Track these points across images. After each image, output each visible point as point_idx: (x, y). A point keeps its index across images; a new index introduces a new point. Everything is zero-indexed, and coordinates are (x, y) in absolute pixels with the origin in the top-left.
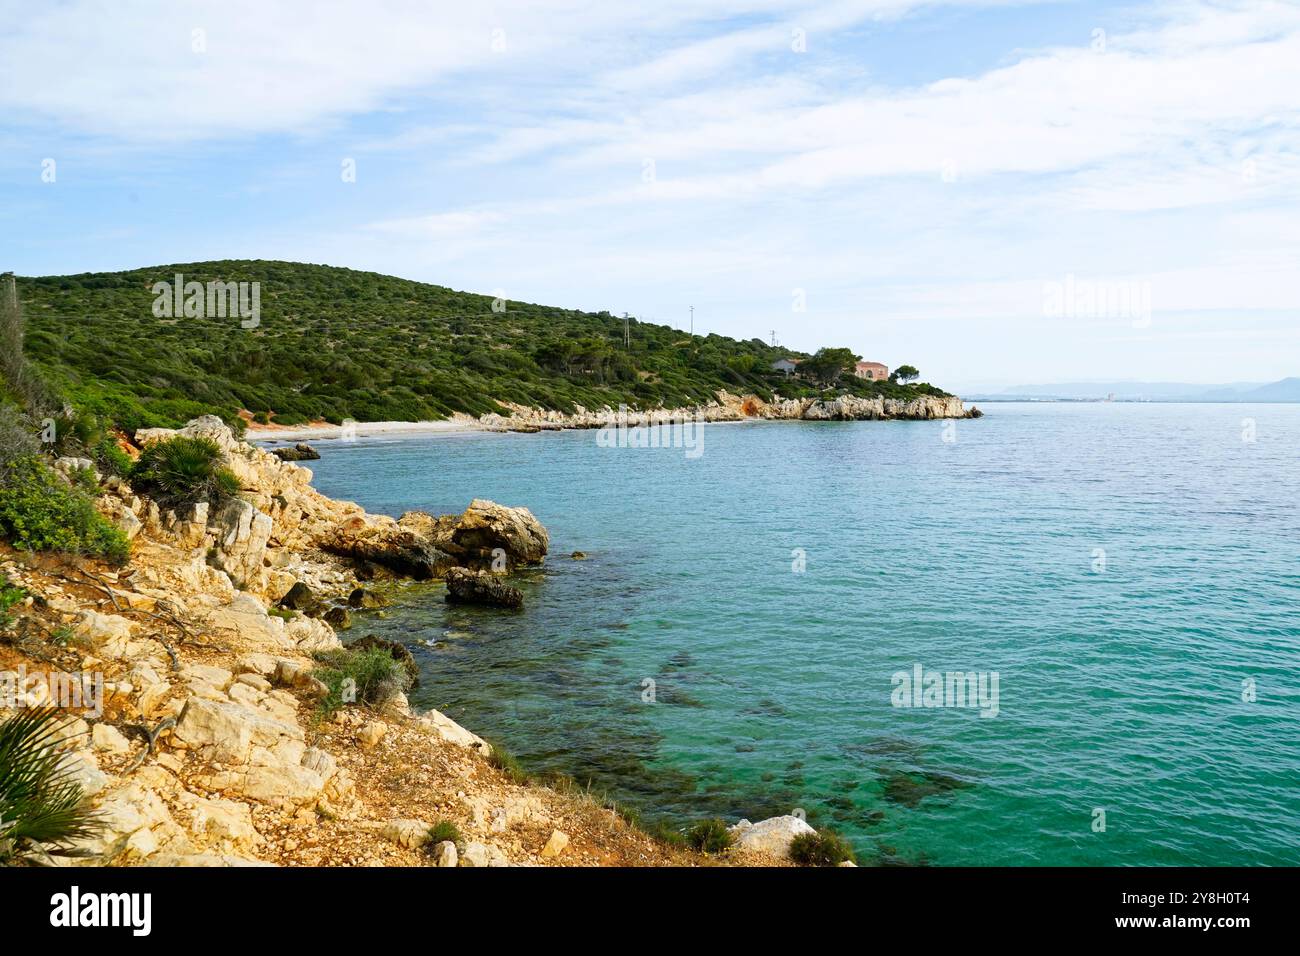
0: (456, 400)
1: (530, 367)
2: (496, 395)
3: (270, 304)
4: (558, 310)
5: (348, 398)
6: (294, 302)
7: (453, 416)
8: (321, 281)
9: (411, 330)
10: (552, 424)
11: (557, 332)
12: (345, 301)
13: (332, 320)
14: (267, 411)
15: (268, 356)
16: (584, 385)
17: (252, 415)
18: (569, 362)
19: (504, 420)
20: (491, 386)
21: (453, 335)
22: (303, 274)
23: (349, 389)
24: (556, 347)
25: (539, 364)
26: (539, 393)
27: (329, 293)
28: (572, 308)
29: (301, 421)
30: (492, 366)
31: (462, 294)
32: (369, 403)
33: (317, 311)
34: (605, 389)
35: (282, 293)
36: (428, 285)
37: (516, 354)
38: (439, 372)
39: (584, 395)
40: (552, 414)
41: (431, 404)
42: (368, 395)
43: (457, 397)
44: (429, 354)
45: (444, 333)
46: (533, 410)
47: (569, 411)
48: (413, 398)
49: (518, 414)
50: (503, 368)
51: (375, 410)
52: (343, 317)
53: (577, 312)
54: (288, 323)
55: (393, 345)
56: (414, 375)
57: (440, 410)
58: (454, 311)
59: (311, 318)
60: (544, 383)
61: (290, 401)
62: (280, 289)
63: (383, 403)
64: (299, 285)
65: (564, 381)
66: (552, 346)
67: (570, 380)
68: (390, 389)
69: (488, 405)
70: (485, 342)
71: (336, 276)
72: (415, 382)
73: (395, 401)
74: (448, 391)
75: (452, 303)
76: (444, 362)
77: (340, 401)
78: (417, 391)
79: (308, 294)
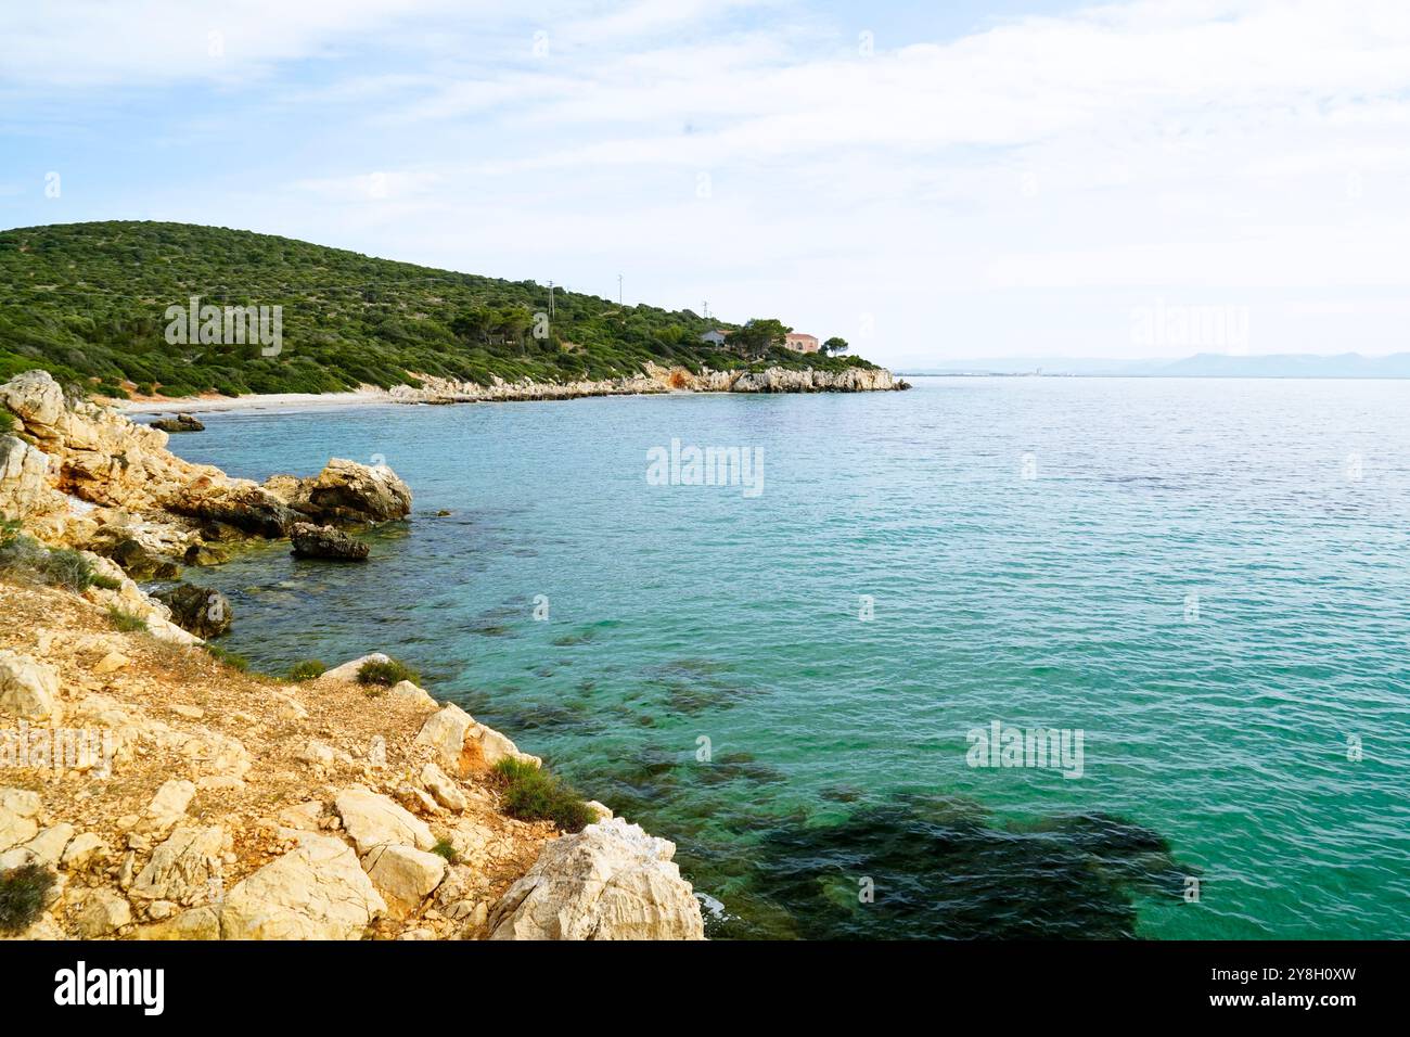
0: (362, 371)
1: (446, 337)
2: (407, 366)
3: (162, 269)
4: (480, 278)
5: (244, 369)
6: (190, 267)
7: (360, 387)
8: (220, 245)
9: (319, 298)
10: (466, 397)
11: (478, 301)
12: (247, 267)
13: (231, 287)
14: (152, 382)
15: (157, 324)
16: (504, 356)
17: (135, 386)
18: (488, 332)
19: (415, 391)
20: (402, 356)
21: (365, 304)
22: (200, 237)
23: (245, 359)
24: (475, 316)
25: (457, 334)
26: (454, 364)
27: (229, 258)
28: (495, 276)
29: (190, 392)
30: (405, 336)
31: (376, 260)
32: (268, 374)
33: (214, 277)
34: (528, 361)
35: (176, 257)
36: (338, 250)
37: (433, 324)
38: (347, 342)
39: (503, 367)
40: (468, 386)
41: (335, 375)
42: (266, 365)
43: (365, 368)
44: (339, 323)
45: (356, 301)
46: (448, 381)
47: (485, 382)
48: (316, 368)
49: (430, 386)
50: (418, 338)
51: (274, 380)
52: (244, 284)
53: (501, 280)
54: (182, 290)
55: (298, 313)
56: (318, 345)
57: (346, 381)
58: (367, 278)
59: (208, 284)
60: (462, 354)
61: (178, 371)
62: (174, 253)
63: (282, 374)
64: (195, 249)
65: (483, 352)
66: (470, 315)
67: (489, 351)
68: (292, 360)
69: (398, 376)
70: (400, 311)
71: (236, 239)
72: (320, 352)
73: (296, 372)
74: (356, 361)
75: (365, 270)
76: (353, 331)
77: (234, 371)
78: (322, 361)
79: (205, 259)
